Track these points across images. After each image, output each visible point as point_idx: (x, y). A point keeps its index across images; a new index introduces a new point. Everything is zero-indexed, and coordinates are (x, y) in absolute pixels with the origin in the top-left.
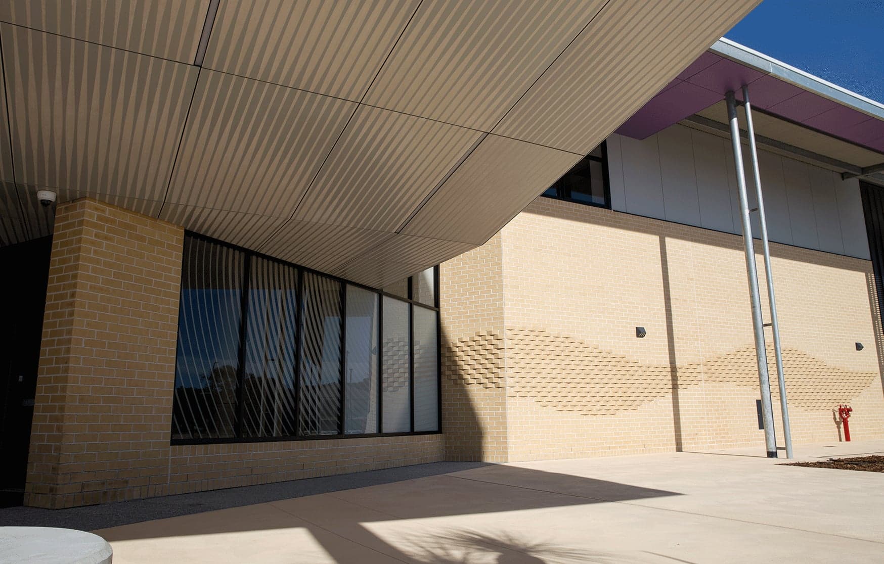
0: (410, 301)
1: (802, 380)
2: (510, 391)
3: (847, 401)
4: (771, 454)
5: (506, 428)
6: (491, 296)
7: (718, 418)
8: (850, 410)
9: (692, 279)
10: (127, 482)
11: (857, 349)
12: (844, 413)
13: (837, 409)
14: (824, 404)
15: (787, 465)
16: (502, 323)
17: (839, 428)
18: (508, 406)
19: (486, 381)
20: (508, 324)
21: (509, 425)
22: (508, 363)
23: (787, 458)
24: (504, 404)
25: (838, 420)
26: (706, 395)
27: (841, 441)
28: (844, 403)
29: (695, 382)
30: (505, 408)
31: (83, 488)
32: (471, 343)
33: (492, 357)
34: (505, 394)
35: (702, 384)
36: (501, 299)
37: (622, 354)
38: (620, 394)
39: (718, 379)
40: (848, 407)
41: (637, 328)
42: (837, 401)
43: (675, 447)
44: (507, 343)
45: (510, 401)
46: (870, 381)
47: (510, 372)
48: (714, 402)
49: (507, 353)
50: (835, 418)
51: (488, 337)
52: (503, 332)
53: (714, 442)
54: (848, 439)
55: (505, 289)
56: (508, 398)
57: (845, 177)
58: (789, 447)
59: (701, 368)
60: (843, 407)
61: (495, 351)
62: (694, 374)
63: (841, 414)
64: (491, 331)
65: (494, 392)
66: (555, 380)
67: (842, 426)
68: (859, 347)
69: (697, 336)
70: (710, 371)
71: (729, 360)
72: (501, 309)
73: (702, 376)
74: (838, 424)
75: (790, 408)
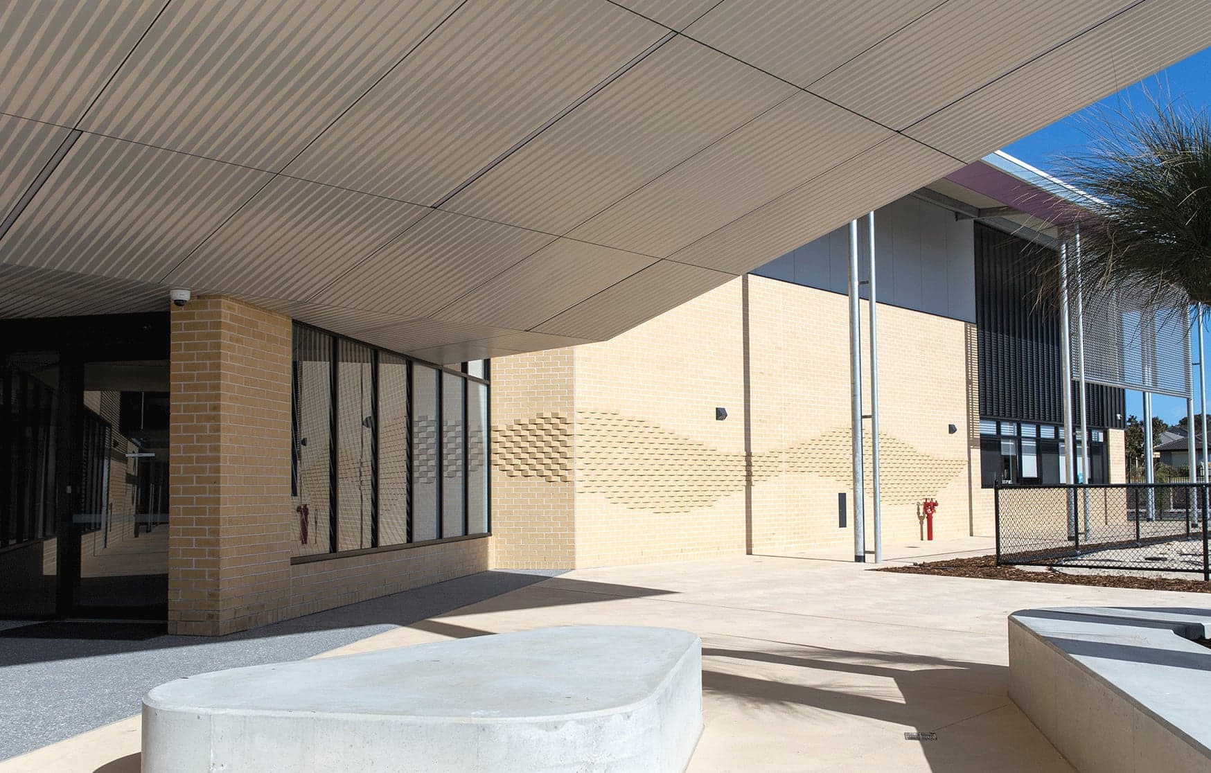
0: (464, 374)
1: (889, 469)
2: (579, 486)
3: (934, 493)
4: (859, 559)
5: (573, 530)
6: (558, 370)
7: (798, 515)
8: (936, 504)
9: (780, 349)
10: (263, 606)
11: (950, 433)
12: (930, 507)
13: (922, 502)
14: (909, 498)
15: (877, 570)
16: (573, 404)
17: (921, 523)
18: (577, 504)
19: (549, 473)
20: (578, 405)
21: (577, 526)
22: (579, 452)
23: (876, 562)
24: (571, 501)
25: (921, 515)
26: (786, 488)
27: (922, 539)
28: (930, 496)
29: (776, 473)
30: (573, 506)
31: (235, 613)
32: (531, 427)
33: (558, 444)
34: (573, 490)
35: (783, 475)
36: (572, 375)
37: (699, 440)
38: (695, 488)
39: (800, 469)
40: (934, 501)
41: (717, 409)
42: (923, 494)
43: (745, 549)
44: (577, 429)
45: (578, 497)
46: (959, 470)
47: (579, 463)
48: (794, 497)
49: (578, 441)
50: (918, 513)
51: (554, 421)
52: (573, 415)
53: (791, 543)
54: (930, 538)
55: (576, 362)
56: (577, 495)
57: (959, 217)
58: (879, 550)
59: (783, 457)
60: (928, 501)
61: (562, 438)
62: (776, 464)
63: (925, 509)
64: (558, 414)
65: (559, 486)
66: (627, 472)
67: (925, 521)
68: (952, 429)
69: (781, 418)
70: (793, 460)
71: (813, 446)
72: (571, 387)
73: (784, 466)
74: (921, 519)
75: (883, 506)
